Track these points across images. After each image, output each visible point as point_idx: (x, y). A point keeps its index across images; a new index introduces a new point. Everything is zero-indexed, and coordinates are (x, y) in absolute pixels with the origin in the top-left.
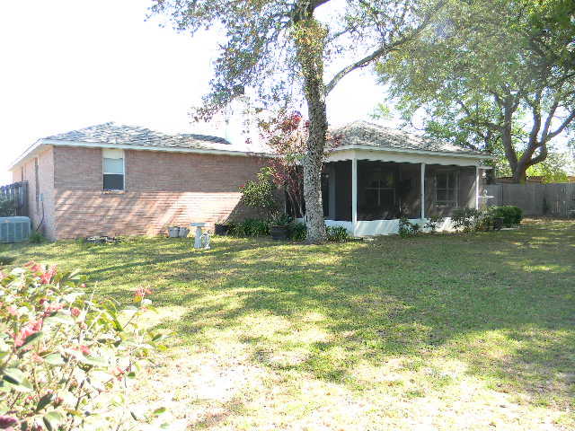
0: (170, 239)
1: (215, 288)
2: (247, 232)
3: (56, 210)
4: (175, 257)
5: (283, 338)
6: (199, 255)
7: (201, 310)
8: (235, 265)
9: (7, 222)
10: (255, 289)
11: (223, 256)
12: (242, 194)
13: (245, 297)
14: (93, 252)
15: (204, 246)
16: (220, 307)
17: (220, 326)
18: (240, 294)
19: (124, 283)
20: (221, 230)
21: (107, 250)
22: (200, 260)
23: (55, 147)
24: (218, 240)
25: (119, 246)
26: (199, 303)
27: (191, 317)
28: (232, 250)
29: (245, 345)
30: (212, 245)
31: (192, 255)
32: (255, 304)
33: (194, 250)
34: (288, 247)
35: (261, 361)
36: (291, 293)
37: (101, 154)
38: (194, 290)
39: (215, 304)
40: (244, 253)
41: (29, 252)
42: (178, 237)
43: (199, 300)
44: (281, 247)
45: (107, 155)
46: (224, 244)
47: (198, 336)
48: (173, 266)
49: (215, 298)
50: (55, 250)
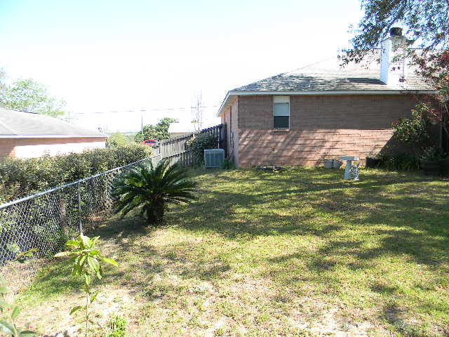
0: (324, 170)
1: (357, 222)
2: (398, 165)
3: (240, 145)
4: (325, 187)
5: (422, 295)
6: (347, 187)
7: (337, 244)
8: (380, 199)
9: (210, 153)
10: (397, 229)
11: (369, 189)
12: (395, 130)
13: (385, 236)
14: (262, 178)
15: (353, 177)
16: (357, 244)
17: (352, 267)
18: (380, 232)
19: (277, 208)
20: (371, 163)
21: (273, 177)
22: (347, 191)
23: (239, 96)
24: (367, 172)
25: (282, 175)
26: (337, 236)
27: (325, 251)
28: (380, 183)
29: (376, 295)
30: (362, 177)
31: (340, 185)
32: (394, 246)
33: (343, 181)
34: (441, 184)
35: (392, 322)
36: (437, 238)
37: (272, 100)
38: (335, 221)
39: (352, 240)
40: (393, 187)
41: (219, 176)
42: (332, 168)
43: (338, 233)
44: (432, 183)
45: (276, 100)
46: (373, 177)
47: (328, 274)
48: (321, 195)
49: (353, 233)
50: (237, 175)
